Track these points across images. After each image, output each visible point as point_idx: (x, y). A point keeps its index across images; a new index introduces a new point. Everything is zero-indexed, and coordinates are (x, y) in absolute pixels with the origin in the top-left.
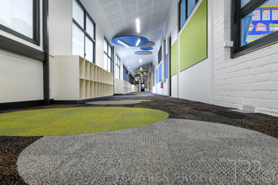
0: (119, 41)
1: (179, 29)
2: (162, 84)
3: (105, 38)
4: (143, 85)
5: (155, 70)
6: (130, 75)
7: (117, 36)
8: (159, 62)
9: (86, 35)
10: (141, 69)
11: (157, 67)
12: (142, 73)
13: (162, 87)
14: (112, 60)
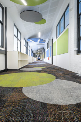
0: (30, 40)
1: (57, 37)
2: (49, 58)
3: (25, 39)
4: (39, 57)
5: (45, 51)
6: (34, 53)
7: (30, 38)
8: (47, 48)
9: (18, 39)
10: (39, 51)
11: (46, 50)
12: (39, 52)
13: (49, 60)
14: (27, 48)
